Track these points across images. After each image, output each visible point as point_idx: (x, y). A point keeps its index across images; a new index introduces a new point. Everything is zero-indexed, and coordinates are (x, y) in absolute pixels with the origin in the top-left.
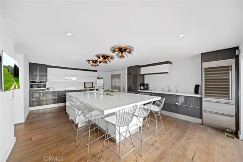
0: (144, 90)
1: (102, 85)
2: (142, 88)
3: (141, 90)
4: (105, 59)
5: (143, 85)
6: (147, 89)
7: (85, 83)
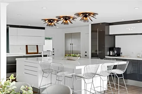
0: (114, 56)
1: (52, 50)
2: (111, 53)
3: (110, 55)
4: (66, 20)
5: (112, 49)
6: (119, 54)
7: (27, 46)
